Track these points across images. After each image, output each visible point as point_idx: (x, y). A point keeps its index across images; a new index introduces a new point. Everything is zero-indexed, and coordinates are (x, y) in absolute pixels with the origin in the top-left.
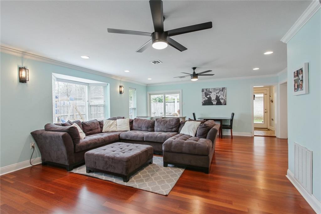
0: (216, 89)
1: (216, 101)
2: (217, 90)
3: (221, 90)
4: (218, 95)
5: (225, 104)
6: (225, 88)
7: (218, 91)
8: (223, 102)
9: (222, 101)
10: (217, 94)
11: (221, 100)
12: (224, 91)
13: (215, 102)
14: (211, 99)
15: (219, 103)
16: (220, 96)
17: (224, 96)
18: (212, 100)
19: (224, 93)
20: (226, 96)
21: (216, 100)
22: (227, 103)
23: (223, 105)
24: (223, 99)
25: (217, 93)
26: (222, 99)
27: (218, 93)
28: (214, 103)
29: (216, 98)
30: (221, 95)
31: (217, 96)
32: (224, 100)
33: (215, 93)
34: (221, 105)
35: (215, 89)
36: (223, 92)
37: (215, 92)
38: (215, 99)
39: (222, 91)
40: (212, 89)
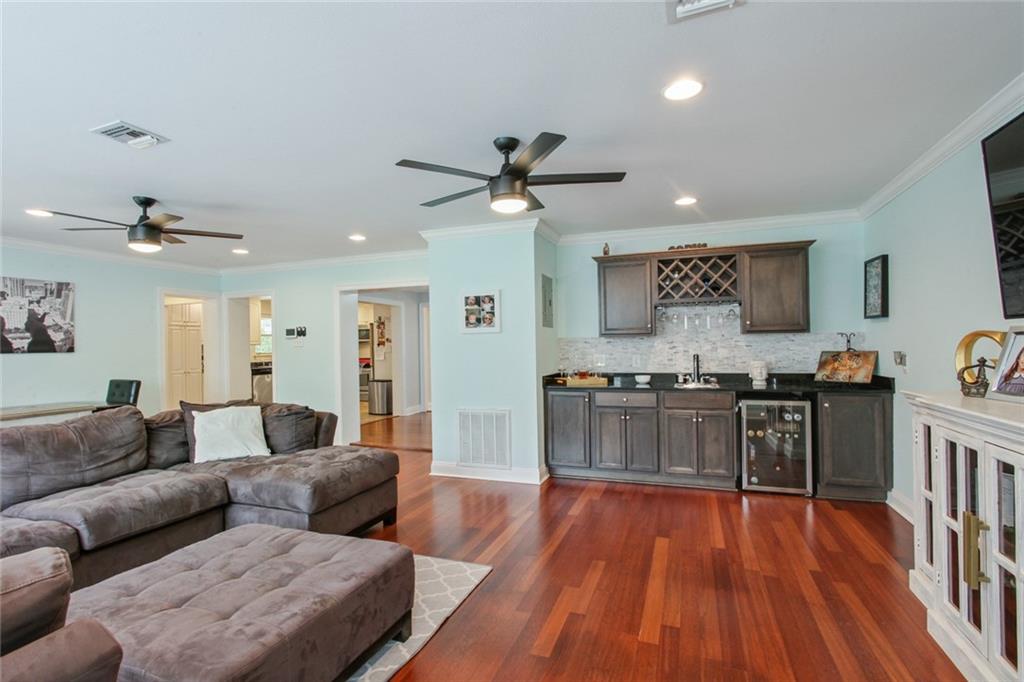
0: (26, 284)
1: (28, 335)
2: (32, 288)
3: (52, 293)
4: (40, 311)
5: (71, 350)
6: (68, 284)
7: (36, 295)
8: (62, 340)
9: (57, 337)
10: (34, 306)
11: (50, 332)
12: (67, 296)
13: (22, 338)
14: (3, 324)
15: (41, 343)
16: (45, 314)
17: (64, 317)
18: (10, 331)
19: (64, 304)
20: (72, 319)
21: (27, 329)
22: (77, 346)
23: (61, 351)
24: (61, 328)
25: (31, 302)
26: (58, 328)
27: (38, 302)
28: (16, 344)
29: (26, 324)
30: (52, 313)
31: (32, 314)
32: (67, 332)
33: (25, 301)
34: (54, 351)
35: (23, 281)
36: (59, 300)
37: (23, 296)
38: (22, 326)
39: (59, 296)
40: (8, 283)
